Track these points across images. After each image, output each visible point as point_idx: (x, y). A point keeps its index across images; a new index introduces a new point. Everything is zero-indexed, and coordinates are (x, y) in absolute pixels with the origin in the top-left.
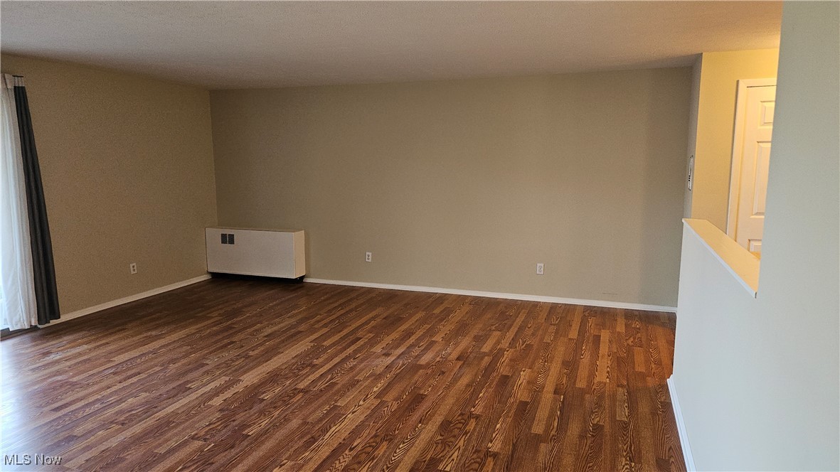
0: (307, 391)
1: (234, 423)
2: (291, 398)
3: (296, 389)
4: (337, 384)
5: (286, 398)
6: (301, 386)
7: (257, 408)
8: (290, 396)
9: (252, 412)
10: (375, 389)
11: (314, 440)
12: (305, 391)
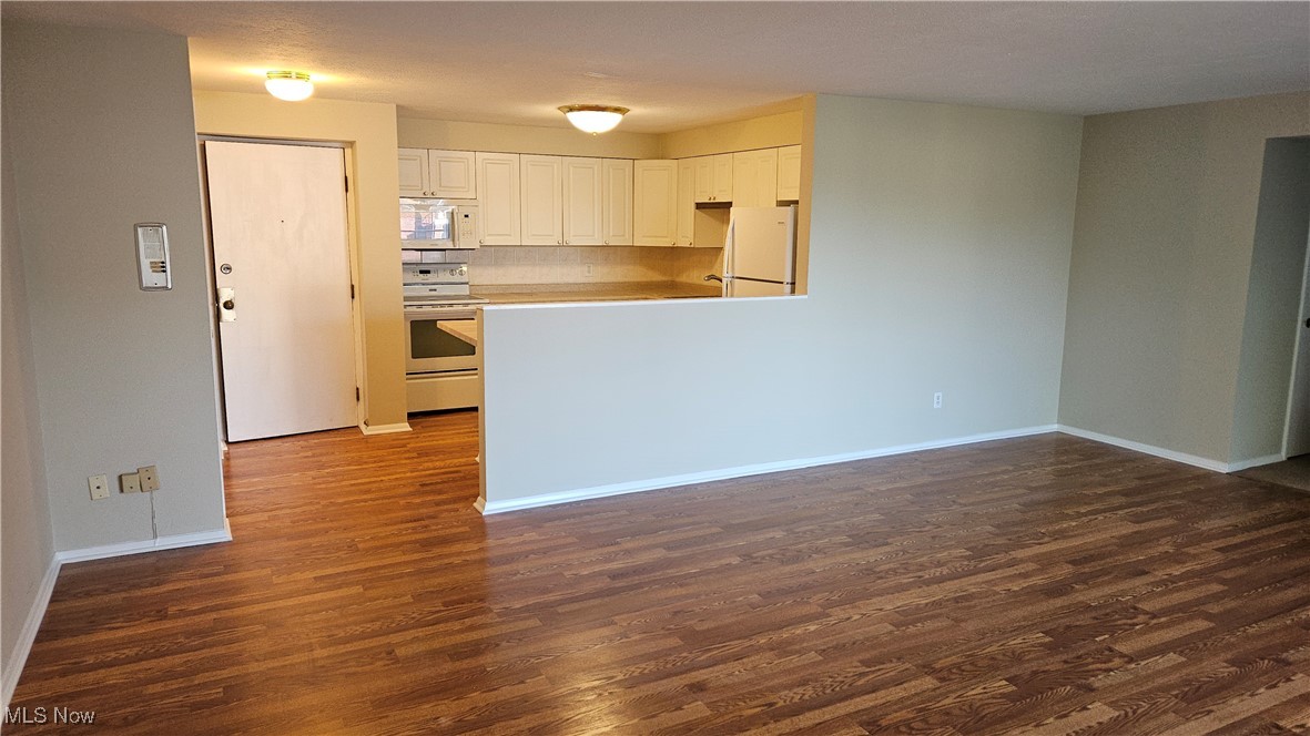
0: (924, 667)
1: (1065, 657)
2: (959, 666)
3: (942, 680)
4: (860, 661)
5: (968, 667)
6: (928, 682)
7: (1025, 669)
8: (959, 668)
9: (1034, 666)
10: (812, 628)
11: (956, 600)
12: (927, 669)
